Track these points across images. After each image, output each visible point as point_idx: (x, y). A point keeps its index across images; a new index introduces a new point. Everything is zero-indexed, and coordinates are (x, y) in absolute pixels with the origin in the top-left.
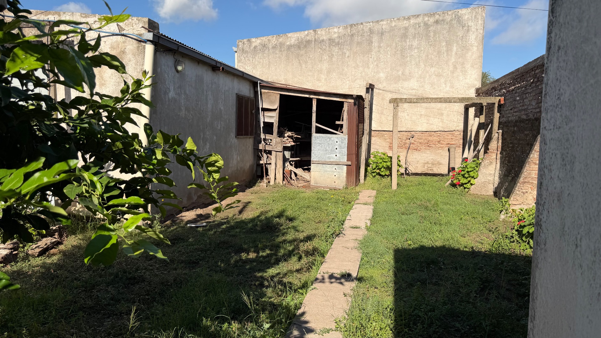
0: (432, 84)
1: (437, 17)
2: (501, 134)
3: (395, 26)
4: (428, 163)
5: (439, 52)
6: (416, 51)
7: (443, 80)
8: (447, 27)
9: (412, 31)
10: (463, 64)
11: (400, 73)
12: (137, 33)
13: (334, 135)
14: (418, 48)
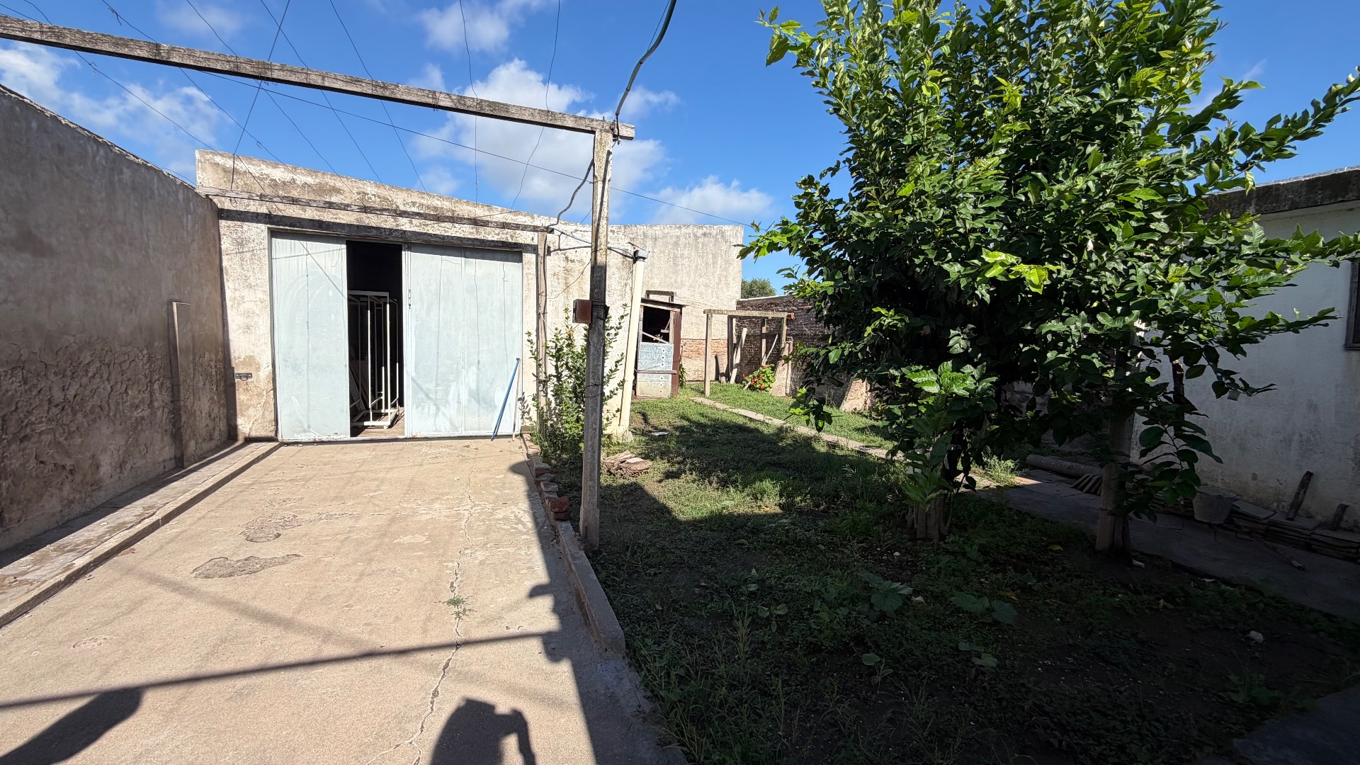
0: (701, 294)
1: (705, 229)
2: (792, 345)
3: (668, 233)
4: (698, 370)
5: (707, 264)
6: (687, 260)
7: (710, 291)
8: (713, 240)
9: (682, 240)
10: (726, 277)
11: (673, 280)
12: (622, 248)
13: (661, 344)
14: (689, 258)
